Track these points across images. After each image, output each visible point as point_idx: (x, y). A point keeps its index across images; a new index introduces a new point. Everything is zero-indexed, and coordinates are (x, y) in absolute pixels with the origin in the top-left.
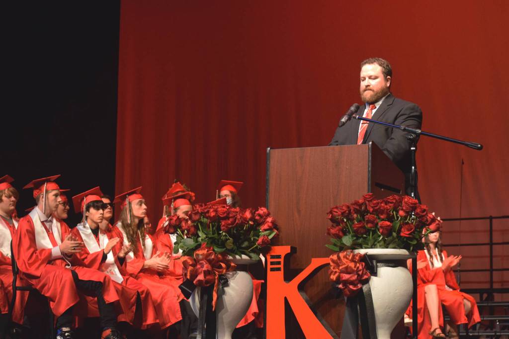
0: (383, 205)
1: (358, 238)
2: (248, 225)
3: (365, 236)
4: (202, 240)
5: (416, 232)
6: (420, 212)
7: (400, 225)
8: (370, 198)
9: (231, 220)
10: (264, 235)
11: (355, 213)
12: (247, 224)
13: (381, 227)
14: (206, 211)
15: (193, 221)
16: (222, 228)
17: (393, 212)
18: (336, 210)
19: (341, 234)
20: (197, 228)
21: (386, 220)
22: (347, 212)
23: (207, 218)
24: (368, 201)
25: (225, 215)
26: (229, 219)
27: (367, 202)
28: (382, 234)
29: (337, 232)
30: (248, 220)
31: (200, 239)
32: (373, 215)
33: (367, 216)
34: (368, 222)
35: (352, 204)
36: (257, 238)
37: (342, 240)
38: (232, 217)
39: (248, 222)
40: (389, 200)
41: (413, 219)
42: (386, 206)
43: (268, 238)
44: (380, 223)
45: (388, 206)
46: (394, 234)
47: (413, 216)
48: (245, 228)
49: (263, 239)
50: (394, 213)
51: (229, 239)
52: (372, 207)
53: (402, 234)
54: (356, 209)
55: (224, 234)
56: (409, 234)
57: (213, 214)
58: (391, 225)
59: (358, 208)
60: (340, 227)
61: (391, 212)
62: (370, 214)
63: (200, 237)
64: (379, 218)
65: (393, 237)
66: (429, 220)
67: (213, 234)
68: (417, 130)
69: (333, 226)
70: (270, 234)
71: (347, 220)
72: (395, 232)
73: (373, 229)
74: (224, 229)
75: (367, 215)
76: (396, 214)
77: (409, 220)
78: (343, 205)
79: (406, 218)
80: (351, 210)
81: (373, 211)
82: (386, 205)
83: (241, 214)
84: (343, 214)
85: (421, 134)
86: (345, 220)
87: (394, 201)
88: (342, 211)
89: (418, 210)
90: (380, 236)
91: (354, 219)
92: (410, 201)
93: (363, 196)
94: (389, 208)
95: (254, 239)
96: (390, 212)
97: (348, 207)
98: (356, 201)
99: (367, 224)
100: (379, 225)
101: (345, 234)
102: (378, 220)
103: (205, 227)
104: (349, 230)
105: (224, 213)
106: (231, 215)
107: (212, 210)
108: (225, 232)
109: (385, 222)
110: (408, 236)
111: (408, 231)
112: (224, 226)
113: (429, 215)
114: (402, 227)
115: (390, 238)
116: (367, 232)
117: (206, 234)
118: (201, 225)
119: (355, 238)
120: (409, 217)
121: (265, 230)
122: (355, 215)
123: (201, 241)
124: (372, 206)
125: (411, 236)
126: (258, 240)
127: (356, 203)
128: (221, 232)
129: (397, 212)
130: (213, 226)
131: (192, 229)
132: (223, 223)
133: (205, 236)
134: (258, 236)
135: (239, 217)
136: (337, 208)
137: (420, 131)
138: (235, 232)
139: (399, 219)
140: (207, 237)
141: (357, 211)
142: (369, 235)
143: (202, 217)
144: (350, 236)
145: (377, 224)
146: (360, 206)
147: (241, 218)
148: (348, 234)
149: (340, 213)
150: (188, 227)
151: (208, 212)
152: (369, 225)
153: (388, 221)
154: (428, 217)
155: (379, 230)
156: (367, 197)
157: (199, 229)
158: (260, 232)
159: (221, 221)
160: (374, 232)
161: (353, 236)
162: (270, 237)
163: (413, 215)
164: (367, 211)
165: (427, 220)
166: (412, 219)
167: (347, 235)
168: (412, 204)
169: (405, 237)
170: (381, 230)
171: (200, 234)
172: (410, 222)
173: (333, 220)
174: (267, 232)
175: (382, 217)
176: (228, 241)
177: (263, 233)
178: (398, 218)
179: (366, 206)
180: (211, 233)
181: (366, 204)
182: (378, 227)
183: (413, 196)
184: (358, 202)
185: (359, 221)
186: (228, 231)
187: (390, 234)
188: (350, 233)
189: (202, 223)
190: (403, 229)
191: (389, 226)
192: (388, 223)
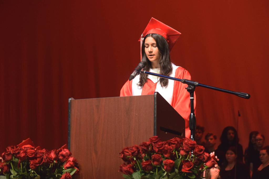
0: (166, 146)
1: (146, 174)
2: (52, 164)
3: (152, 172)
4: (14, 177)
5: (195, 168)
6: (197, 151)
7: (181, 163)
8: (155, 140)
9: (38, 160)
10: (67, 172)
11: (143, 153)
12: (52, 163)
13: (165, 164)
14: (17, 152)
15: (6, 161)
16: (31, 167)
17: (175, 152)
18: (127, 151)
19: (131, 171)
20: (9, 167)
21: (169, 159)
22: (136, 152)
23: (18, 158)
24: (155, 143)
25: (33, 155)
26: (36, 159)
27: (153, 144)
28: (166, 170)
29: (128, 169)
30: (53, 159)
31: (12, 176)
32: (159, 155)
33: (154, 155)
34: (154, 160)
35: (140, 145)
36: (60, 175)
37: (132, 176)
38: (38, 157)
39: (53, 161)
40: (172, 142)
41: (192, 157)
42: (169, 147)
43: (70, 174)
44: (164, 161)
45: (171, 147)
46: (177, 170)
47: (192, 155)
48: (50, 167)
49: (66, 176)
50: (176, 152)
51: (37, 176)
52: (158, 148)
53: (183, 170)
54: (144, 149)
55: (32, 172)
56: (188, 171)
57: (23, 155)
58: (174, 163)
59: (146, 148)
60: (130, 164)
61: (174, 152)
62: (156, 153)
63: (12, 174)
64: (164, 157)
65: (176, 173)
66: (206, 158)
67: (23, 172)
68: (195, 83)
69: (124, 164)
70: (71, 172)
71: (137, 159)
72: (177, 169)
73: (158, 166)
74: (32, 168)
75: (154, 154)
76: (178, 154)
77: (189, 158)
78: (133, 146)
79: (186, 156)
80: (139, 150)
81: (158, 151)
82: (169, 146)
83: (46, 155)
84: (133, 154)
85: (198, 85)
86: (135, 159)
87: (176, 143)
88: (133, 151)
89: (196, 150)
90: (164, 172)
91: (142, 158)
92: (190, 143)
93: (150, 139)
94: (171, 148)
95: (58, 176)
96: (172, 151)
97: (137, 148)
98: (143, 142)
99: (153, 162)
100: (164, 163)
101: (135, 170)
102: (163, 159)
103: (17, 166)
104: (138, 167)
105: (32, 154)
106: (38, 156)
107: (22, 152)
108: (34, 170)
109: (168, 160)
110: (188, 172)
111: (188, 167)
112: (32, 165)
113: (206, 154)
114: (183, 164)
115: (173, 174)
116: (154, 169)
117: (17, 172)
118: (13, 165)
119: (143, 174)
120: (188, 156)
121: (68, 168)
122: (143, 155)
123: (13, 178)
124: (158, 146)
125: (190, 172)
126: (61, 177)
127: (144, 144)
128: (30, 170)
129: (179, 152)
130: (23, 165)
131: (6, 168)
132: (32, 163)
133: (16, 173)
134: (62, 173)
135: (45, 157)
136: (127, 149)
137: (197, 84)
138: (42, 170)
139: (181, 157)
140: (18, 175)
141: (145, 151)
142: (155, 172)
143: (14, 158)
144: (139, 172)
145: (162, 162)
146: (148, 146)
147: (46, 158)
148: (137, 170)
149: (130, 153)
150: (2, 166)
151: (19, 153)
152: (155, 163)
153: (172, 160)
154: (205, 156)
155: (163, 167)
156: (153, 139)
157: (12, 168)
158: (63, 169)
159: (30, 161)
160: (160, 169)
161: (141, 173)
162: (72, 174)
163: (193, 154)
164: (153, 151)
165: (204, 158)
166: (191, 158)
167: (137, 172)
168: (191, 144)
169: (186, 173)
170: (165, 167)
171: (12, 171)
172: (189, 160)
173: (124, 159)
174: (69, 170)
175: (166, 156)
176: (36, 177)
177: (65, 171)
178: (179, 156)
179: (153, 147)
180: (22, 171)
181: (152, 145)
182: (163, 164)
183: (192, 138)
184: (146, 144)
185: (147, 160)
186: (36, 169)
187: (172, 170)
188: (139, 170)
189: (13, 163)
190: (183, 166)
191: (172, 163)
192: (171, 161)
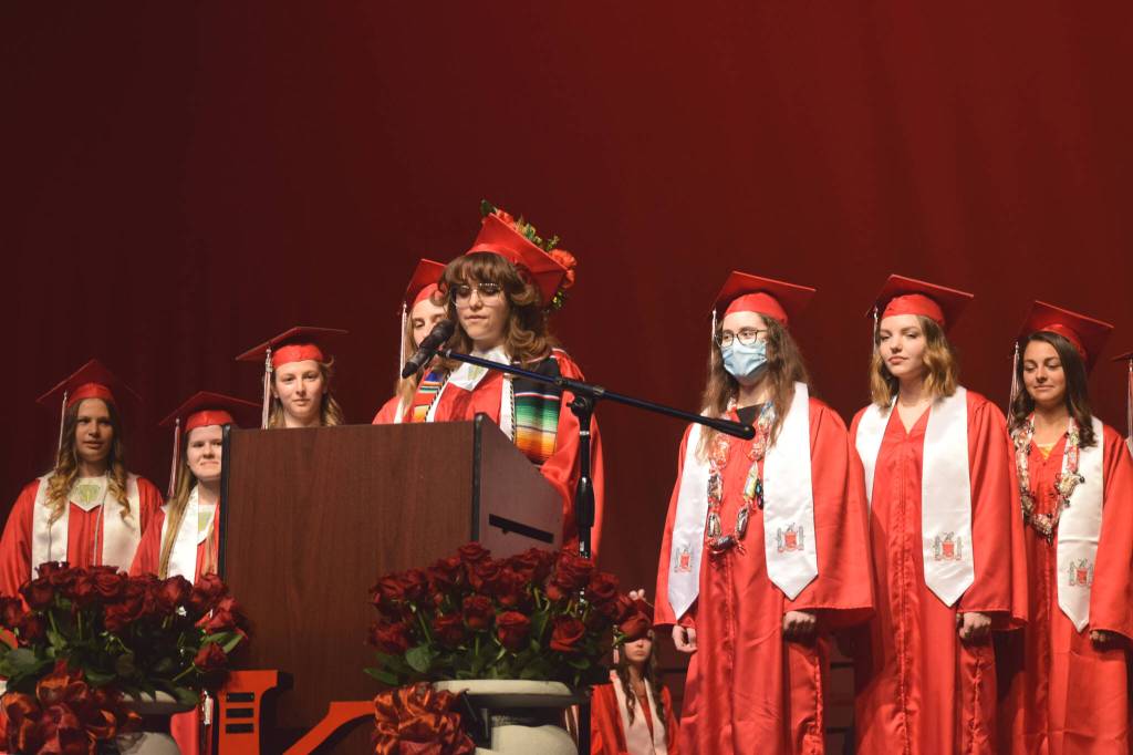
0: (507, 571)
1: (444, 653)
2: (171, 618)
3: (462, 648)
4: (56, 652)
5: (588, 640)
6: (598, 590)
7: (549, 622)
8: (474, 554)
9: (130, 603)
10: (212, 643)
11: (439, 590)
12: (169, 615)
13: (503, 626)
14: (67, 580)
15: (34, 605)
16: (107, 624)
17: (532, 590)
18: (390, 583)
19: (402, 642)
20: (44, 623)
21: (514, 611)
22: (419, 587)
23: (72, 597)
24: (473, 562)
25: (116, 591)
26: (124, 603)
27: (468, 565)
28: (505, 643)
29: (394, 638)
30: (172, 604)
31: (52, 651)
32: (484, 598)
33: (469, 599)
34: (471, 613)
35: (430, 569)
36: (193, 650)
37: (405, 659)
38: (130, 598)
39: (173, 610)
40: (523, 560)
41: (582, 607)
42: (514, 575)
43: (221, 650)
44: (500, 616)
45: (520, 576)
46: (535, 644)
47: (582, 600)
48: (164, 625)
49: (209, 654)
50: (536, 592)
51: (124, 652)
52: (481, 577)
53: (553, 645)
54: (443, 581)
55: (112, 639)
56: (570, 645)
57: (84, 589)
58: (528, 621)
59: (445, 578)
60: (401, 625)
61: (528, 590)
62: (476, 594)
63: (51, 645)
64: (498, 605)
65: (532, 651)
66: (622, 610)
67: (86, 638)
68: (594, 389)
69: (383, 623)
70: (226, 641)
71: (419, 609)
72: (536, 639)
73: (481, 631)
74: (111, 627)
75: (469, 595)
76: (541, 595)
77: (572, 609)
78: (409, 571)
79: (563, 604)
80: (427, 584)
81: (483, 587)
82: (516, 571)
83: (154, 591)
84: (408, 592)
85: (603, 397)
86: (414, 609)
87: (536, 563)
88: (407, 586)
89: (595, 586)
90: (499, 649)
91: (436, 606)
92: (575, 564)
93: (460, 550)
94: (521, 578)
95: (186, 652)
96: (525, 589)
97: (421, 576)
98: (440, 560)
99: (468, 620)
100: (498, 622)
101: (413, 643)
102: (496, 610)
103: (65, 621)
104: (423, 633)
105: (113, 587)
106: (130, 593)
107: (82, 579)
108: (114, 634)
109: (512, 614)
110: (567, 649)
111: (570, 635)
112: (111, 618)
113: (621, 598)
114: (554, 627)
115: (525, 654)
116: (469, 638)
117: (67, 639)
118: (54, 615)
119: (437, 653)
120: (571, 602)
121: (215, 630)
122: (438, 596)
123: (53, 655)
124: (481, 573)
125: (575, 649)
126: (196, 656)
127: (442, 566)
128: (105, 634)
129: (543, 590)
130: (85, 619)
131: (33, 626)
132: (110, 612)
133: (63, 643)
134: (198, 645)
135: (150, 597)
136: (393, 577)
137: (602, 391)
138: (140, 634)
139: (547, 607)
140: (68, 647)
141: (443, 587)
142: (473, 647)
143: (57, 597)
144: (425, 648)
145: (493, 618)
146: (452, 572)
147: (154, 600)
148: (419, 643)
149: (400, 590)
150: (23, 619)
151: (73, 583)
152: (473, 621)
153: (521, 613)
154: (618, 603)
155: (496, 634)
156: (468, 551)
157: (50, 625)
158: (202, 635)
159: (105, 606)
160: (485, 640)
161: (431, 649)
162: (228, 648)
163: (582, 597)
164: (467, 587)
165: (616, 611)
166: (579, 608)
167: (417, 646)
168: (579, 569)
169: (562, 652)
170: (502, 635)
171: (53, 638)
172: (573, 615)
173: (384, 606)
174: (221, 635)
175: (505, 601)
176: (123, 656)
177: (209, 639)
178: (544, 604)
179: (466, 573)
180: (80, 635)
181: (464, 567)
182: (496, 626)
183: (582, 549)
184: (447, 564)
185: (449, 613)
186: (123, 633)
187: (522, 644)
188: (424, 639)
189: (57, 612)
190: (555, 633)
191: (521, 623)
192: (521, 617)
